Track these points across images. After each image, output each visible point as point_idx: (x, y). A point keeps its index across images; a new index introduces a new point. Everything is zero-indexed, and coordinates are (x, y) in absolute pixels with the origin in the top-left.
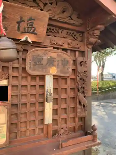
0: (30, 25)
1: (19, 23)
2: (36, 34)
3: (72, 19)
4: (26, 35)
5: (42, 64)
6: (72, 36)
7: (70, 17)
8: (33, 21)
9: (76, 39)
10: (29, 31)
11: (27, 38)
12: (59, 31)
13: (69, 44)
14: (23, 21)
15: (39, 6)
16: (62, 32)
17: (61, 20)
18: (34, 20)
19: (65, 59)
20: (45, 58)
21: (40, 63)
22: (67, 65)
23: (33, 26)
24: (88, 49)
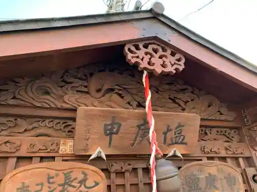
0: (178, 134)
1: (165, 134)
2: (186, 144)
3: (221, 114)
4: (174, 147)
5: (200, 189)
6: (226, 136)
7: (219, 111)
8: (181, 128)
9: (232, 140)
10: (177, 141)
11: (175, 151)
12: (206, 131)
13: (226, 149)
14: (171, 130)
15: (180, 105)
16: (211, 133)
17: (209, 118)
18: (183, 126)
19: (229, 174)
20: (202, 176)
21: (197, 187)
22: (235, 185)
23: (182, 134)
24: (255, 152)
